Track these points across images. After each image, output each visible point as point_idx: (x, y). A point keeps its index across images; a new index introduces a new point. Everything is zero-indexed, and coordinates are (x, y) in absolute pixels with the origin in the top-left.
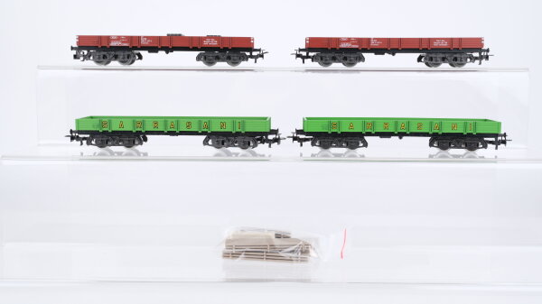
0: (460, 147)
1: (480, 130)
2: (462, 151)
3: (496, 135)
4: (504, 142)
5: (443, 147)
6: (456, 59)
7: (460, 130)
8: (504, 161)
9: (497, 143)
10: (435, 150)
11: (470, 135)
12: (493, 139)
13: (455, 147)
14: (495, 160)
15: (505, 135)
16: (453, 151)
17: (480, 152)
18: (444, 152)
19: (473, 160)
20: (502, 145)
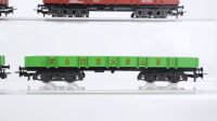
0: (164, 80)
1: (181, 65)
2: (165, 84)
3: (194, 70)
4: (201, 76)
5: (150, 80)
6: (158, 13)
7: (163, 65)
8: (201, 92)
9: (195, 76)
10: (143, 83)
11: (172, 69)
12: (192, 73)
13: (160, 80)
14: (193, 92)
15: (202, 69)
16: (158, 84)
17: (181, 84)
18: (150, 85)
19: (175, 91)
20: (199, 78)
